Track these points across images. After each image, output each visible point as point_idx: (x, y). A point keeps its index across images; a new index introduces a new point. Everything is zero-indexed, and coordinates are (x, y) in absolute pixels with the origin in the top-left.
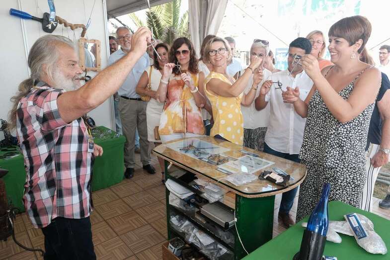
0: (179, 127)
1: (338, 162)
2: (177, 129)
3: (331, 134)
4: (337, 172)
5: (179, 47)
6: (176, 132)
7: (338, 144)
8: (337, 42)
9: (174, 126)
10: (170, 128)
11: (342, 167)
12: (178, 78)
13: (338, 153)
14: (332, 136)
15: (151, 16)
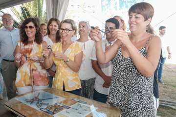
0: (28, 81)
1: (138, 104)
2: (27, 83)
3: (133, 83)
4: (138, 112)
5: (27, 23)
6: (26, 85)
7: (138, 90)
8: (136, 17)
9: (25, 81)
10: (23, 82)
11: (141, 107)
12: (27, 47)
13: (138, 97)
14: (134, 85)
15: (24, 9)
